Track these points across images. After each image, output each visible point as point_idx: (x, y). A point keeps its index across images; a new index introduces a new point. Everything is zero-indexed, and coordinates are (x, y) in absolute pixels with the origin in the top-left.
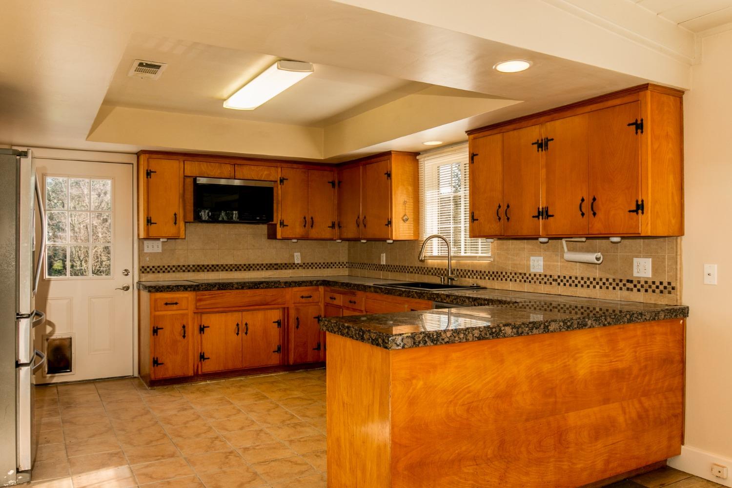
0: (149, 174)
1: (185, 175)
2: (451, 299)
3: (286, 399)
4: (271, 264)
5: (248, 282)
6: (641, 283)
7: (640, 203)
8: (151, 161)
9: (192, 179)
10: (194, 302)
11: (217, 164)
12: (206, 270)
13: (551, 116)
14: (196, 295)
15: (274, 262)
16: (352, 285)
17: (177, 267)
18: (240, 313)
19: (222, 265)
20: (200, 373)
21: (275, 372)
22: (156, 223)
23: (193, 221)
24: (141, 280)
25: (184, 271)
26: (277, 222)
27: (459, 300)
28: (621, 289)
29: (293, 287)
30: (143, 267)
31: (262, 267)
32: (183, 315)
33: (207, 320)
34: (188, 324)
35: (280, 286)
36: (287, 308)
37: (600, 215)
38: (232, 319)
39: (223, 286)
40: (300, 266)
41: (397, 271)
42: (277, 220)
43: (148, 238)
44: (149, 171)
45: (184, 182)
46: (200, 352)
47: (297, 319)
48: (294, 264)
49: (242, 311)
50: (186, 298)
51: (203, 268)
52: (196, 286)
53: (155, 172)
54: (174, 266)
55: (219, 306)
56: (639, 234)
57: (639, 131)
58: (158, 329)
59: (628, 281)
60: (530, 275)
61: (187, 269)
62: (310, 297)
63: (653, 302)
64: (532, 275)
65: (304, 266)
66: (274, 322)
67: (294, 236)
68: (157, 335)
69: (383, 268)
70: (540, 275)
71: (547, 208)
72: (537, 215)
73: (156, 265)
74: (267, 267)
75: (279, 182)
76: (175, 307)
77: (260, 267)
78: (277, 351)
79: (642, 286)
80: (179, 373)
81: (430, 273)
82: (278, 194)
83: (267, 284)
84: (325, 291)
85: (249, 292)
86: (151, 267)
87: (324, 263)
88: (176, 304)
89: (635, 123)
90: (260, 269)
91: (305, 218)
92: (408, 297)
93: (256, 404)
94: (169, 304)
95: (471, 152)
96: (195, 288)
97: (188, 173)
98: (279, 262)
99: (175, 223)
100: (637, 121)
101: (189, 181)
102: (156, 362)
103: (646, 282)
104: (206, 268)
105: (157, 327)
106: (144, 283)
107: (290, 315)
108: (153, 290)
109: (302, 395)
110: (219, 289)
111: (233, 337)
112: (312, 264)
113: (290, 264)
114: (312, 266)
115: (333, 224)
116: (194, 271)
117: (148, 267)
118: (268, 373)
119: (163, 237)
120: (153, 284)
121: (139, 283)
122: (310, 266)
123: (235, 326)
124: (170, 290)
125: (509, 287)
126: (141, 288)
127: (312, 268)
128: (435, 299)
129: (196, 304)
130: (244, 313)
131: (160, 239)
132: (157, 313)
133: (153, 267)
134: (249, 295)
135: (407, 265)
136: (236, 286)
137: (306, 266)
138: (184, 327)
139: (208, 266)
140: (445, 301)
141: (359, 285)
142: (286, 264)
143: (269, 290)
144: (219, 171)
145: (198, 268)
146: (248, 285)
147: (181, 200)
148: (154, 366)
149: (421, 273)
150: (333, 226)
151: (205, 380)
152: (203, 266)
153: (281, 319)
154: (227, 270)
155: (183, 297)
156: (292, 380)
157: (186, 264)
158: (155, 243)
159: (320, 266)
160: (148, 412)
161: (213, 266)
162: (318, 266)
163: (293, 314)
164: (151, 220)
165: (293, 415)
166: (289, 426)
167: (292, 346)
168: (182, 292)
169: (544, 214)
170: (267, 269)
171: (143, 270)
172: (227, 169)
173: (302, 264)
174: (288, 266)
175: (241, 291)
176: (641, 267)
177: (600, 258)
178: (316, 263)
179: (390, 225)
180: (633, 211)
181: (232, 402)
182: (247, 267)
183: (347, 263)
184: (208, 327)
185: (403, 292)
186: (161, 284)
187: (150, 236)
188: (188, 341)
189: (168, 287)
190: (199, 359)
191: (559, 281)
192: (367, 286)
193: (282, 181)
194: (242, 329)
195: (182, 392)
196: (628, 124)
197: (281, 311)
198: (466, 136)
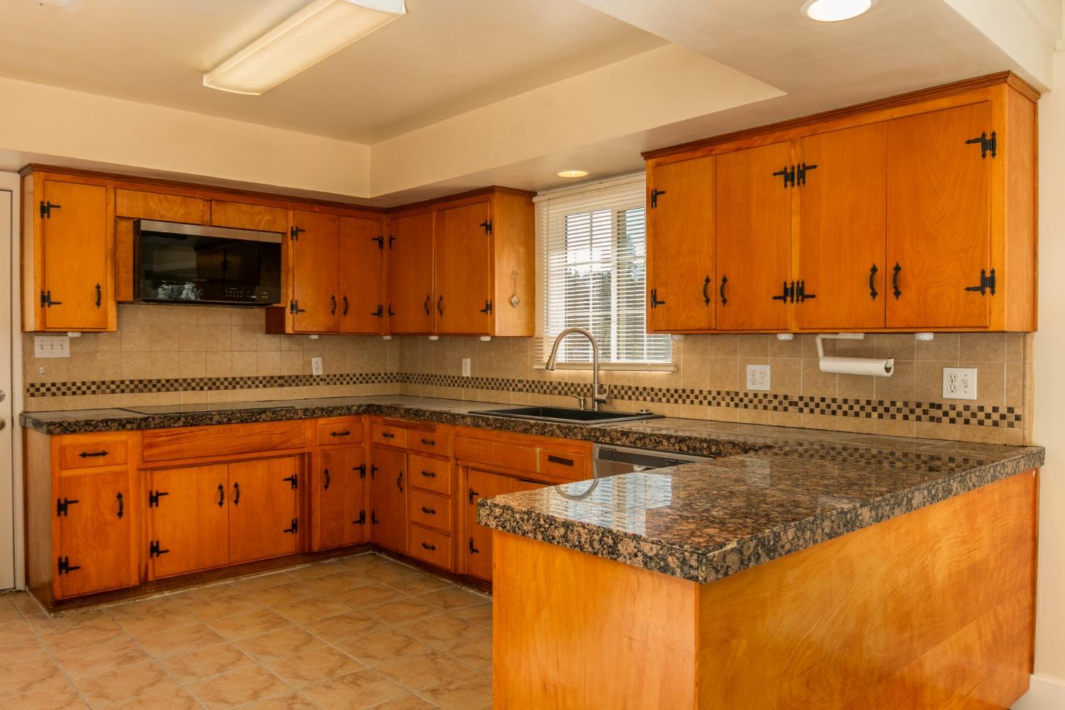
0: (45, 209)
1: (118, 214)
2: (630, 438)
3: (322, 621)
4: (272, 378)
5: (240, 411)
6: (957, 409)
7: (988, 275)
8: (49, 185)
9: (130, 225)
10: (139, 450)
11: (179, 197)
12: (155, 389)
13: (812, 127)
14: (143, 437)
15: (277, 373)
16: (427, 414)
17: (99, 384)
18: (225, 466)
19: (185, 380)
20: (150, 578)
21: (287, 565)
22: (59, 303)
23: (131, 299)
24: (29, 410)
25: (113, 392)
26: (287, 304)
27: (647, 441)
28: (919, 419)
29: (318, 417)
30: (32, 385)
31: (257, 382)
32: (117, 475)
33: (161, 481)
34: (127, 491)
35: (296, 417)
36: (308, 453)
37: (909, 294)
38: (210, 478)
39: (193, 418)
40: (321, 380)
41: (493, 388)
42: (287, 301)
43: (43, 332)
44: (46, 205)
45: (115, 228)
46: (150, 541)
47: (326, 472)
48: (311, 376)
49: (228, 462)
50: (125, 443)
51: (150, 386)
52: (141, 419)
53: (58, 207)
54: (94, 383)
55: (185, 455)
56: (986, 327)
57: (989, 153)
58: (67, 502)
59: (932, 406)
60: (746, 395)
61: (119, 387)
62: (347, 433)
63: (979, 440)
64: (751, 396)
65: (327, 380)
66: (285, 480)
67: (315, 329)
68: (66, 514)
69: (465, 382)
70: (765, 396)
71: (803, 283)
72: (782, 294)
73: (59, 381)
74: (264, 382)
75: (289, 235)
76: (101, 460)
77: (253, 383)
78: (291, 530)
79: (959, 414)
80: (110, 582)
81: (557, 392)
82: (287, 256)
83: (273, 414)
84: (372, 423)
85: (242, 429)
86: (49, 385)
87: (361, 375)
88: (104, 454)
89: (982, 139)
90: (253, 386)
91: (333, 298)
92: (543, 434)
93: (267, 636)
94: (89, 455)
95: (652, 187)
96: (142, 423)
97: (123, 211)
98: (285, 373)
99: (98, 304)
100: (984, 135)
101: (126, 227)
102: (64, 566)
103: (967, 408)
104: (154, 386)
105: (66, 500)
106: (34, 416)
107: (313, 465)
108: (58, 430)
109: (347, 610)
110: (185, 425)
111: (213, 511)
112: (341, 376)
113: (304, 376)
114: (341, 379)
115: (379, 310)
116: (132, 391)
117: (43, 385)
118: (275, 569)
119: (73, 329)
120: (56, 418)
121: (24, 415)
122: (338, 379)
123: (215, 490)
124: (91, 428)
125: (707, 415)
126: (29, 424)
127: (341, 383)
128: (598, 438)
129: (143, 452)
130: (232, 465)
131: (67, 332)
132: (66, 473)
133: (53, 385)
134: (240, 434)
135: (511, 378)
136: (217, 418)
137: (332, 380)
138: (120, 496)
139: (159, 381)
140: (619, 443)
141: (441, 413)
142: (297, 377)
143: (277, 424)
144: (182, 211)
145: (141, 386)
146: (239, 415)
147: (109, 261)
148: (60, 573)
149: (539, 392)
150: (379, 313)
151: (160, 590)
152: (150, 381)
153: (298, 473)
154: (194, 389)
155: (116, 442)
156: (321, 579)
157: (117, 378)
158: (57, 340)
159: (354, 379)
160: (54, 672)
161: (168, 381)
162: (351, 379)
163: (318, 464)
164: (49, 296)
165: (346, 657)
166: (345, 681)
167: (317, 518)
168: (117, 433)
169: (795, 292)
170: (265, 386)
171: (32, 390)
172: (197, 208)
173: (325, 377)
174: (301, 381)
175: (226, 426)
176: (958, 383)
177: (891, 368)
178: (348, 375)
179: (489, 311)
180: (975, 289)
181: (221, 635)
182: (230, 383)
183: (398, 374)
184: (166, 494)
185: (531, 426)
186: (72, 417)
187: (48, 326)
188: (128, 524)
189: (88, 423)
190: (149, 555)
191: (801, 404)
192: (458, 415)
193: (295, 233)
194: (228, 495)
195: (119, 620)
196: (966, 140)
197: (297, 458)
198: (641, 161)
